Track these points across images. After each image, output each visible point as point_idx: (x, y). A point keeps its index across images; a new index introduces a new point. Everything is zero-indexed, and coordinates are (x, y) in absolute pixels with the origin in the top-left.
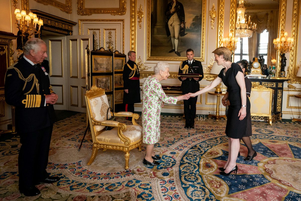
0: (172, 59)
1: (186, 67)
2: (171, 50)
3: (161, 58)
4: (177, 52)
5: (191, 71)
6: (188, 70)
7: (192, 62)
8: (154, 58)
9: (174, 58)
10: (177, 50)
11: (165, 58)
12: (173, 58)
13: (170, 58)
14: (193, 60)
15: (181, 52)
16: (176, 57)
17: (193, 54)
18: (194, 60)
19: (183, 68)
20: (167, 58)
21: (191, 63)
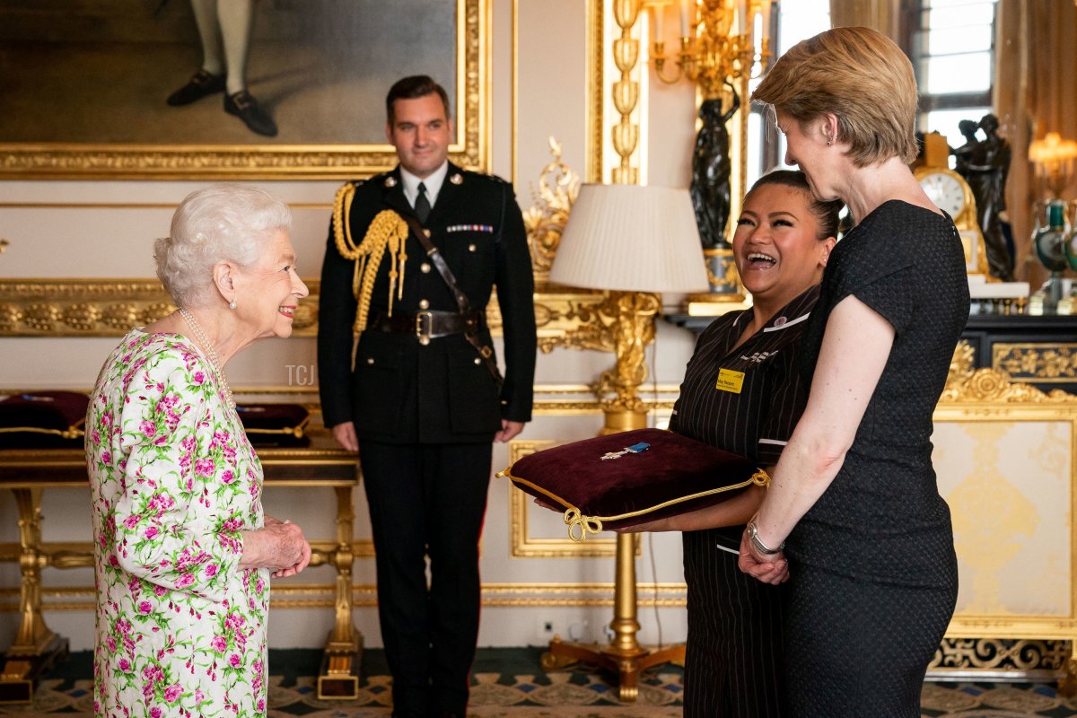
0: (198, 164)
1: (387, 230)
2: (183, 79)
3: (95, 154)
4: (246, 96)
5: (430, 261)
6: (403, 258)
7: (434, 184)
8: (32, 154)
9: (220, 154)
10: (246, 81)
11: (132, 154)
12: (205, 154)
13: (186, 155)
14: (443, 170)
15: (280, 97)
16: (237, 148)
17: (442, 117)
18: (453, 170)
19: (358, 241)
20: (150, 154)
21: (432, 196)
